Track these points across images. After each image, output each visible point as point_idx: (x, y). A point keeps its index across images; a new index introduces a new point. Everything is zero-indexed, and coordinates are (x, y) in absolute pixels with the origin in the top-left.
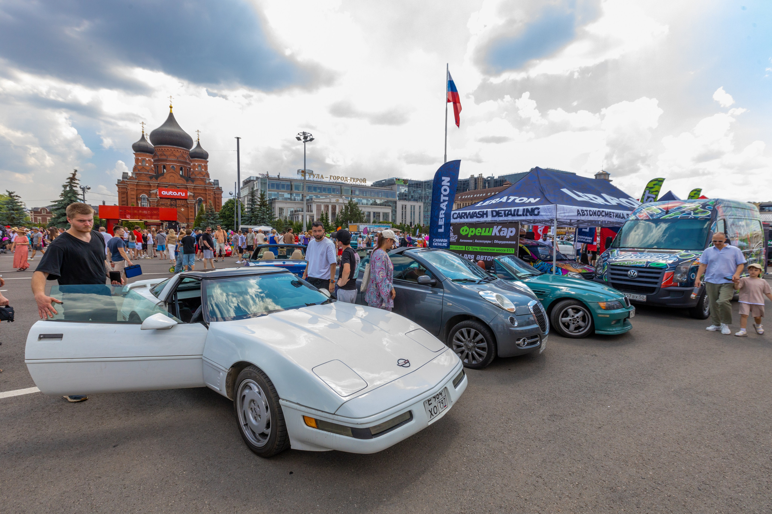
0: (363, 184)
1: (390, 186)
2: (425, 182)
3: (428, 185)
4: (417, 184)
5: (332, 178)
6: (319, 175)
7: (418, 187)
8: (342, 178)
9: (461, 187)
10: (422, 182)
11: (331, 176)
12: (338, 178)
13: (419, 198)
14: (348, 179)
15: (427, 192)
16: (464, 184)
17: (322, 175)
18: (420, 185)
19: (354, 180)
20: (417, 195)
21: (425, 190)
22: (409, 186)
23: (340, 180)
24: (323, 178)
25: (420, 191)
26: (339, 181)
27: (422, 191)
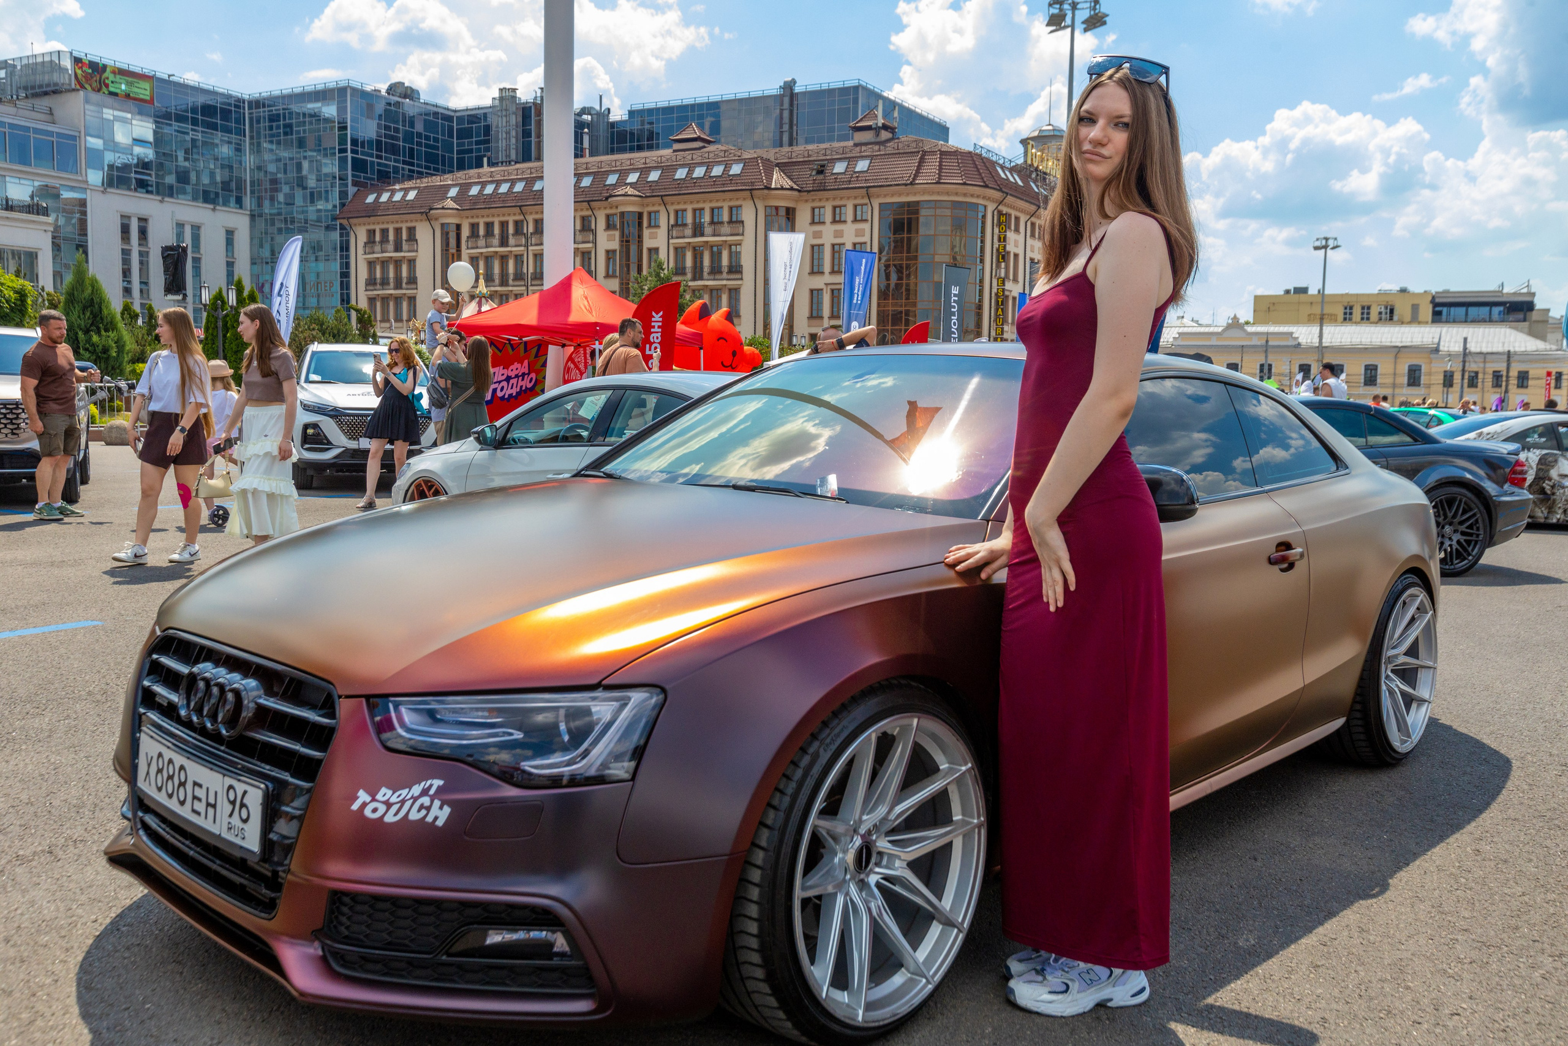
1: (45, 102)
2: (257, 104)
3: (274, 118)
4: (208, 110)
7: (214, 127)
9: (449, 147)
10: (239, 102)
13: (226, 186)
15: (267, 156)
16: (464, 134)
18: (226, 113)
20: (207, 172)
21: (257, 149)
22: (162, 118)
25: (225, 150)
27: (239, 150)
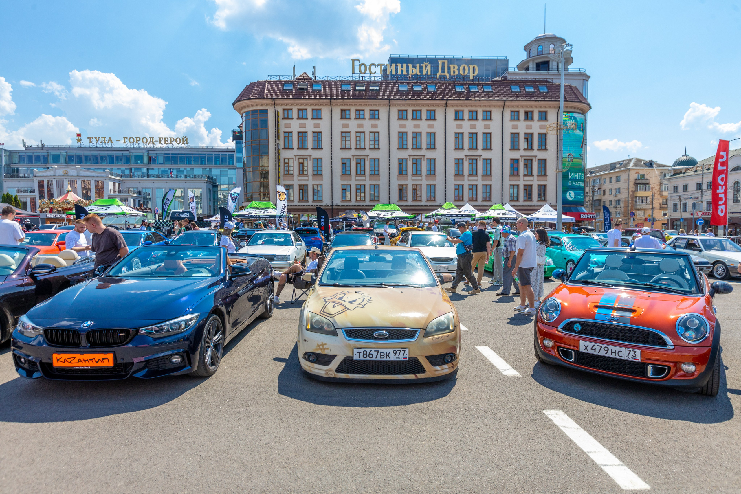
0: (185, 146)
5: (127, 141)
6: (105, 138)
8: (145, 139)
11: (124, 138)
12: (138, 140)
14: (155, 139)
17: (110, 138)
19: (165, 140)
23: (140, 142)
24: (112, 142)
26: (142, 145)
